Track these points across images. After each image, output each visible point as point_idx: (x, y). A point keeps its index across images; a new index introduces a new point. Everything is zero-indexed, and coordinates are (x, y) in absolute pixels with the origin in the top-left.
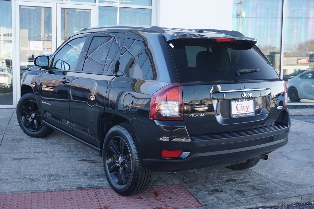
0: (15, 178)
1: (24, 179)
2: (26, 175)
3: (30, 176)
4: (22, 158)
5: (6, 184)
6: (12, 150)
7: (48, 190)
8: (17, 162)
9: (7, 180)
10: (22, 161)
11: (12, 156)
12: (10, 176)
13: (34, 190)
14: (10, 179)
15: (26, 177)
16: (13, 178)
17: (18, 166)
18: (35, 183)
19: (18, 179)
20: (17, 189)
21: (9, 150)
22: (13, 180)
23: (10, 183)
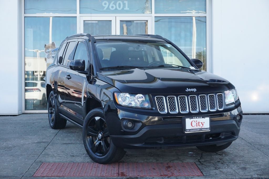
0: (60, 154)
1: (66, 155)
2: (69, 153)
3: (72, 154)
4: (70, 143)
5: (52, 157)
6: (63, 138)
7: (82, 162)
8: (65, 145)
9: (54, 155)
10: (69, 145)
11: (62, 142)
12: (57, 153)
13: (71, 161)
14: (56, 155)
15: (69, 154)
16: (58, 155)
17: (65, 148)
18: (74, 158)
19: (62, 155)
20: (59, 161)
21: (61, 138)
22: (58, 156)
23: (55, 157)
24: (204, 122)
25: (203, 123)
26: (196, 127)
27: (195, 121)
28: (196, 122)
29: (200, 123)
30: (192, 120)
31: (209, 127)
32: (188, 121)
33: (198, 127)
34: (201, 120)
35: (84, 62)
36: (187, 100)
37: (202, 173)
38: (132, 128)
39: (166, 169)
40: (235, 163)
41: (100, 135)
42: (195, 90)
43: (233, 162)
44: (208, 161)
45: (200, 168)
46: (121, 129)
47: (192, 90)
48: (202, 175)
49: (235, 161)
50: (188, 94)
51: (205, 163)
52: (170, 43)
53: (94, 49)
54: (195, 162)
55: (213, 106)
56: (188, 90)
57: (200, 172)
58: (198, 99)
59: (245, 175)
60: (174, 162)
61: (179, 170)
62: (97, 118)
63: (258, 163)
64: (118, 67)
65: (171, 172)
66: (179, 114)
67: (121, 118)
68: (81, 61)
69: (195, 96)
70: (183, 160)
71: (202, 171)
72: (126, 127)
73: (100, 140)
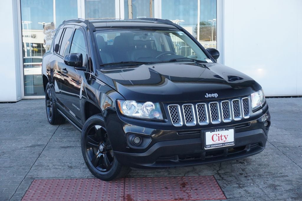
0: (56, 165)
1: (63, 167)
2: (67, 162)
3: (70, 164)
4: (68, 147)
5: (46, 170)
6: (62, 139)
7: (82, 177)
8: (63, 149)
9: (48, 166)
10: (68, 149)
11: (60, 145)
12: (52, 163)
13: (69, 177)
14: (51, 166)
15: (66, 164)
16: (54, 165)
17: (63, 154)
18: (72, 170)
19: (58, 166)
20: (54, 175)
21: (59, 139)
22: (53, 167)
23: (50, 169)
24: (227, 135)
25: (226, 137)
26: (217, 142)
27: (216, 135)
28: (218, 136)
29: (222, 137)
30: (213, 133)
31: (233, 141)
32: (209, 135)
33: (221, 142)
34: (223, 133)
35: (81, 56)
36: (207, 108)
37: (225, 195)
38: (140, 145)
39: (181, 188)
40: (260, 176)
41: (101, 147)
42: (216, 95)
43: (258, 174)
44: (228, 174)
45: (221, 185)
46: (127, 145)
47: (213, 95)
48: (224, 197)
49: (260, 174)
50: (208, 101)
51: (225, 177)
52: (182, 30)
53: (93, 39)
54: (213, 176)
55: (237, 114)
56: (208, 96)
57: (222, 193)
58: (220, 106)
59: (276, 198)
60: (189, 175)
61: (196, 190)
62: (98, 127)
63: (287, 176)
64: (122, 63)
65: (187, 193)
66: (197, 126)
67: (126, 132)
68: (78, 56)
69: (216, 103)
70: (199, 172)
71: (223, 190)
72: (133, 143)
73: (102, 153)
